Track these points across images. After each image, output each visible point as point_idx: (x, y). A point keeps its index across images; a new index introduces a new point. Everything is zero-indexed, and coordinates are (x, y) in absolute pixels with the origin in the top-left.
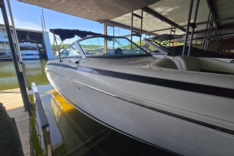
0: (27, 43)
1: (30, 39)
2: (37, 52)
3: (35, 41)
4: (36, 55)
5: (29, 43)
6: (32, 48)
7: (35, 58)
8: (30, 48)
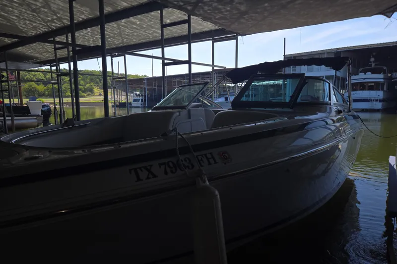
0: (365, 74)
1: (376, 65)
2: (380, 94)
3: (385, 68)
4: (377, 100)
5: (369, 75)
6: (373, 84)
7: (372, 108)
8: (369, 84)
